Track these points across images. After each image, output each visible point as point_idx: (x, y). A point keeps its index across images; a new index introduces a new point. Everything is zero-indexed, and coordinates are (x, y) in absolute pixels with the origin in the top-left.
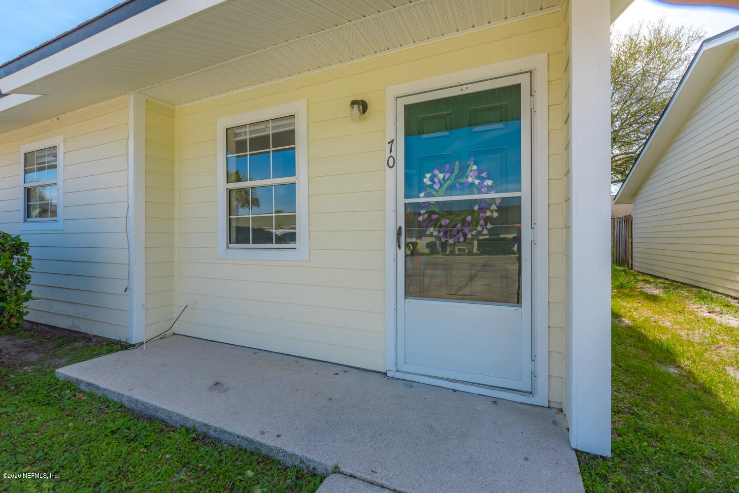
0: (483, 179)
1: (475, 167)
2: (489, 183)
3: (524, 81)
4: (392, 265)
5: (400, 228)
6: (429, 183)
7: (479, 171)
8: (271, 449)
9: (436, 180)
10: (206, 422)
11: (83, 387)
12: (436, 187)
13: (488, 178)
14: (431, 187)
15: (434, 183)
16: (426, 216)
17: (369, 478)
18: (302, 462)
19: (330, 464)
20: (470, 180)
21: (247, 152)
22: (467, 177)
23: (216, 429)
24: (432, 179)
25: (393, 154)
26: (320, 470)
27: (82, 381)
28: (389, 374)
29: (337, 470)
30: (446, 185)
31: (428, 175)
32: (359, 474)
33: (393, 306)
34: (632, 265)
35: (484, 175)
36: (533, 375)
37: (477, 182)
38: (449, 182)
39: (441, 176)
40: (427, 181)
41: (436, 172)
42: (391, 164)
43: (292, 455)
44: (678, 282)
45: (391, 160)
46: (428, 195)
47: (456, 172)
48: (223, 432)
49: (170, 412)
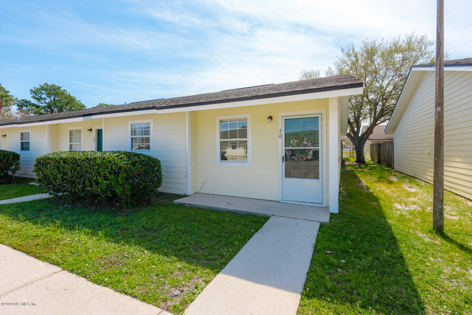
0: (308, 143)
1: (306, 139)
2: (310, 144)
3: (320, 116)
4: (281, 167)
5: (283, 156)
6: (292, 143)
7: (307, 140)
8: (255, 213)
9: (294, 142)
10: (235, 209)
11: (186, 205)
12: (295, 144)
13: (310, 143)
14: (293, 144)
15: (294, 143)
16: (291, 153)
17: (282, 216)
18: (264, 215)
19: (272, 214)
20: (305, 143)
21: (228, 128)
22: (304, 142)
23: (238, 211)
24: (293, 142)
25: (281, 134)
26: (269, 216)
27: (186, 203)
28: (280, 201)
29: (273, 215)
30: (297, 144)
31: (292, 141)
32: (279, 215)
33: (281, 180)
34: (393, 167)
35: (309, 142)
36: (323, 198)
37: (307, 144)
38: (298, 143)
39: (296, 141)
40: (292, 142)
41: (295, 140)
42: (280, 137)
43: (261, 214)
44: (409, 175)
45: (280, 135)
46: (292, 147)
47: (300, 140)
48: (240, 211)
49: (222, 208)
